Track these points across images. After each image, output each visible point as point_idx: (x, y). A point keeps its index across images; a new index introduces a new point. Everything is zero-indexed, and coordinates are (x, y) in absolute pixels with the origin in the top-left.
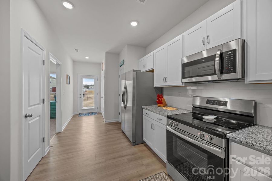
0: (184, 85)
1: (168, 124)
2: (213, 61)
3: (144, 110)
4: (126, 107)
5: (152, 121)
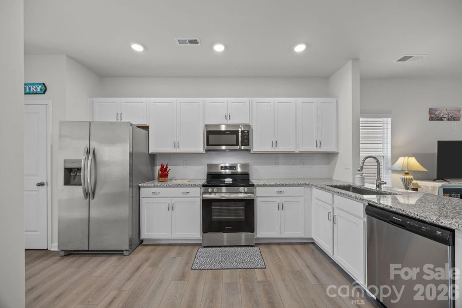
0: (204, 152)
2: (235, 136)
3: (142, 190)
4: (94, 193)
5: (168, 201)
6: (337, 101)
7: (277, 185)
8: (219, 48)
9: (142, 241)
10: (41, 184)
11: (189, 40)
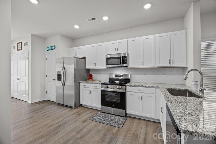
0: (106, 68)
1: (102, 87)
2: (120, 59)
3: (81, 84)
4: (64, 84)
5: (89, 89)
6: (186, 32)
7: (138, 86)
8: (106, 18)
9: (81, 105)
10: (54, 80)
11: (92, 19)
